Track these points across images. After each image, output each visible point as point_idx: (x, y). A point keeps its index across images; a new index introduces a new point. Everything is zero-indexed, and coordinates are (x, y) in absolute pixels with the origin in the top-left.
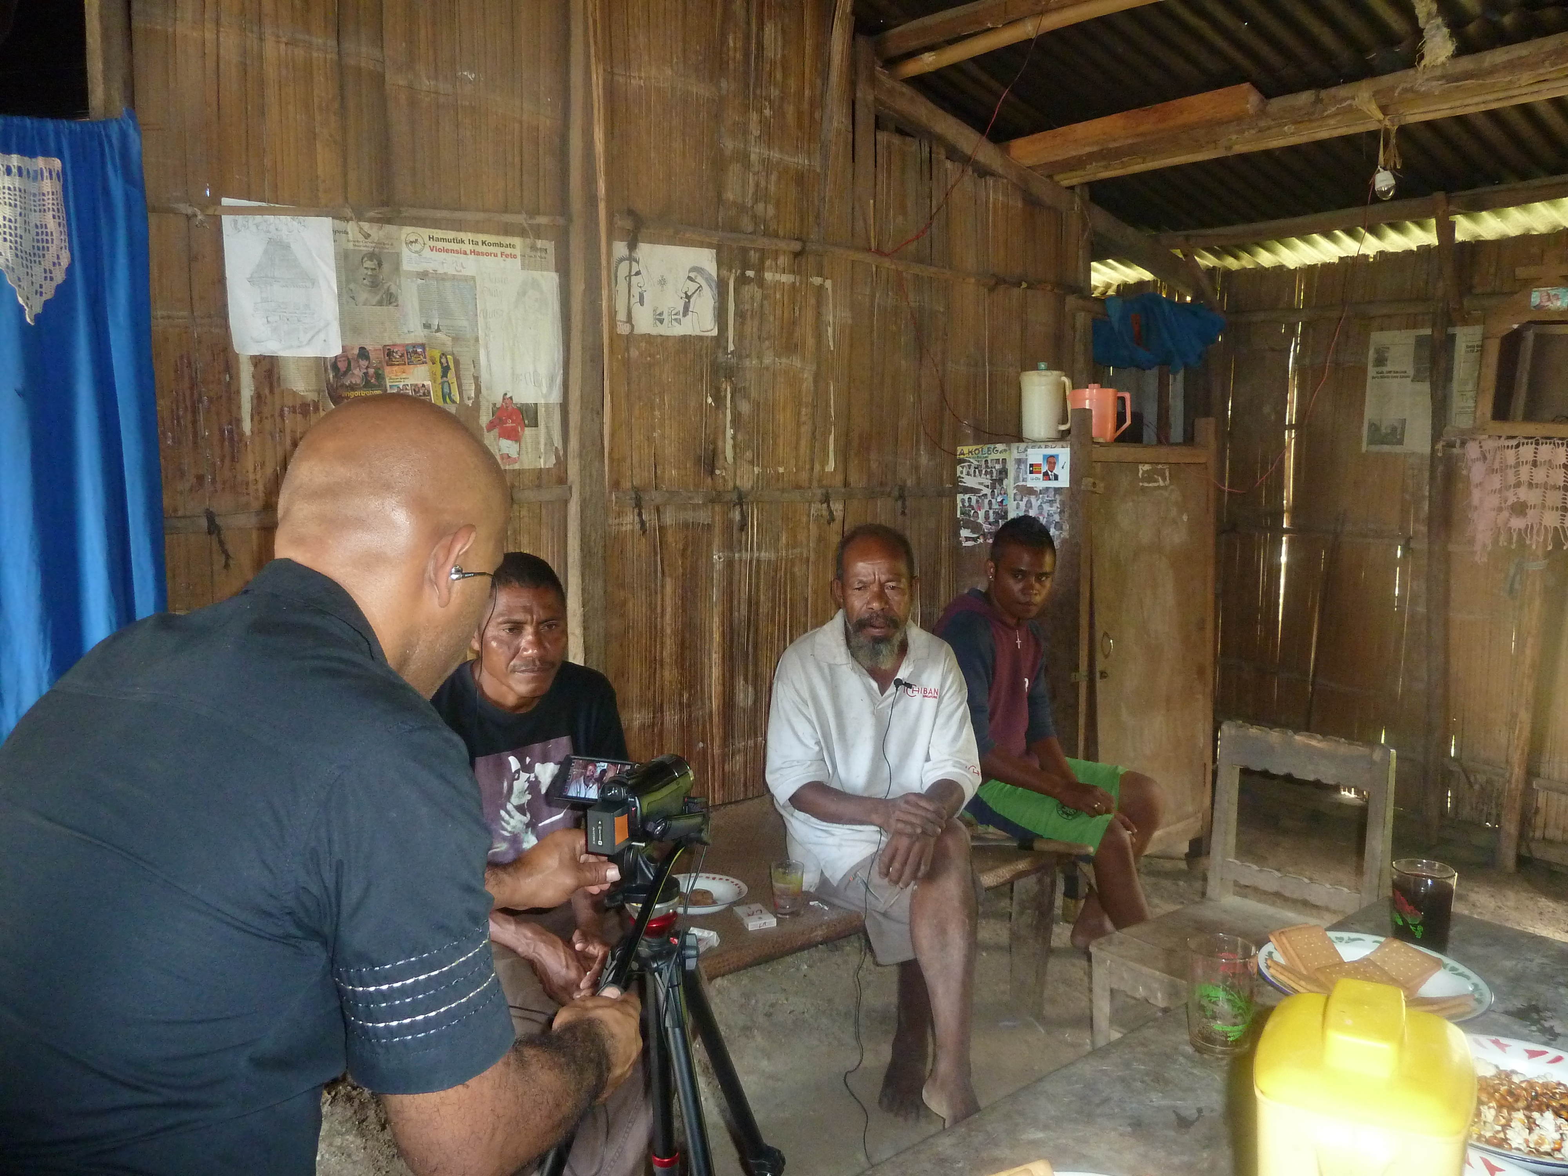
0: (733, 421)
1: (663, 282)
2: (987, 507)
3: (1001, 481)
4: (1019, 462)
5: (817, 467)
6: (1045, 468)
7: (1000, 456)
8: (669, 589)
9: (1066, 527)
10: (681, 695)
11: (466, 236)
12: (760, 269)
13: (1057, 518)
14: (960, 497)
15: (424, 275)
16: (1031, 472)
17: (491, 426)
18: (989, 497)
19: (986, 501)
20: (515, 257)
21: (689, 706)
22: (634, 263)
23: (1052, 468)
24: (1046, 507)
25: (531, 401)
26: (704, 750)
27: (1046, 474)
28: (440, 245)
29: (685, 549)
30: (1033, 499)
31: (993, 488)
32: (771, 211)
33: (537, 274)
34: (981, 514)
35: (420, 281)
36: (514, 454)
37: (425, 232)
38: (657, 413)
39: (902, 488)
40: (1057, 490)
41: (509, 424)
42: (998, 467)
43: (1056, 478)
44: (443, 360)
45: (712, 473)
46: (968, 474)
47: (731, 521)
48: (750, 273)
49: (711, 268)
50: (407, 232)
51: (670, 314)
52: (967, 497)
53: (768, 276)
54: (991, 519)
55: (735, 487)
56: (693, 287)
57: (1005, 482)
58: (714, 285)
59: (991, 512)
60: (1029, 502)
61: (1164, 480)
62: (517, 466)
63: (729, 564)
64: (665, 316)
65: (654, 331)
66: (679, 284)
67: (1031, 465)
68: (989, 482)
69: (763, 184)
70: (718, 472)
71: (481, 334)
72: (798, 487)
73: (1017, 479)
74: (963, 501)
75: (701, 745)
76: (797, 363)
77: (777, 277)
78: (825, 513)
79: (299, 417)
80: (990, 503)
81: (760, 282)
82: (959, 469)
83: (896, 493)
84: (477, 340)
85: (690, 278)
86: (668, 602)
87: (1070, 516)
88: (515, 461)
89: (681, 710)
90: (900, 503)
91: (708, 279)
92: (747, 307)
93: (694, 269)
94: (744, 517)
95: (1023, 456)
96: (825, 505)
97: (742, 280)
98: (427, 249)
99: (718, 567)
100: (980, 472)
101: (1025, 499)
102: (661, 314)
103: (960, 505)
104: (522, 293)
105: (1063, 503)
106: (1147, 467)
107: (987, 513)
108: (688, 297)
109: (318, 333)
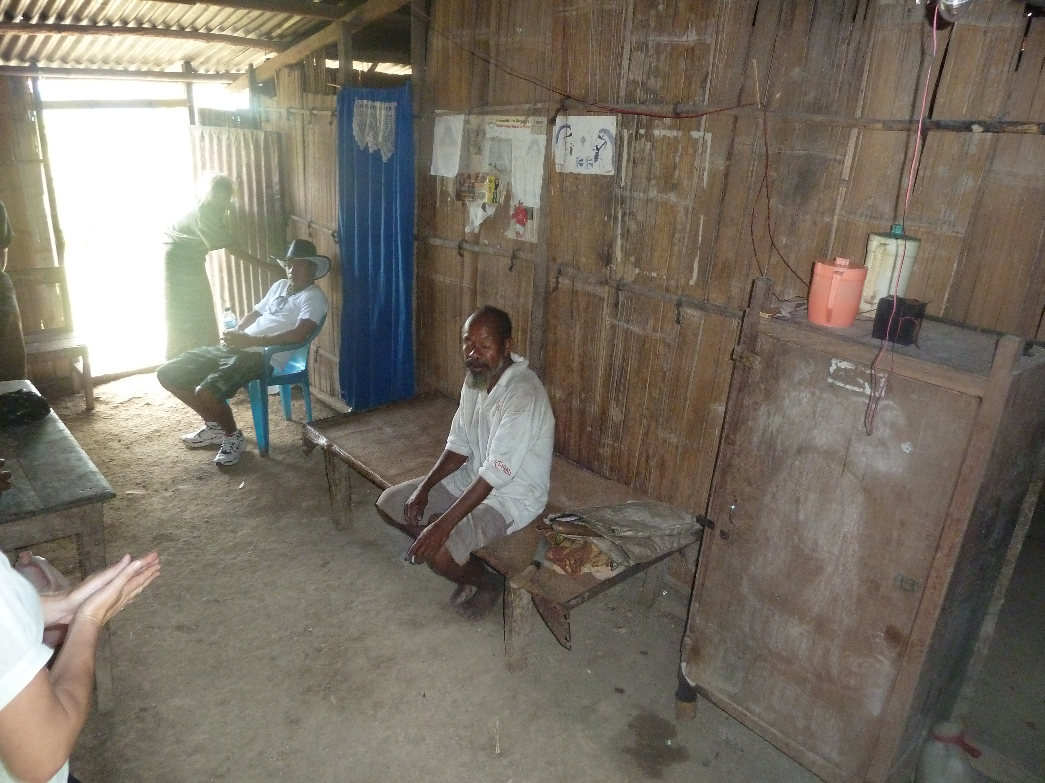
0: (622, 235)
1: (583, 140)
5: (684, 279)
8: (578, 329)
10: (581, 394)
11: (511, 118)
12: (649, 127)
15: (493, 139)
17: (514, 216)
20: (529, 127)
21: (584, 402)
22: (568, 129)
25: (531, 206)
26: (592, 433)
28: (502, 123)
29: (586, 309)
32: (660, 83)
33: (536, 136)
35: (490, 142)
36: (521, 233)
37: (495, 117)
38: (578, 222)
41: (521, 217)
44: (496, 181)
45: (607, 265)
48: (642, 131)
50: (487, 118)
53: (656, 132)
55: (622, 280)
56: (601, 142)
58: (614, 141)
62: (523, 239)
64: (584, 162)
65: (576, 171)
66: (593, 141)
69: (654, 64)
70: (611, 265)
71: (513, 169)
72: (666, 290)
75: (590, 428)
76: (673, 197)
77: (664, 133)
81: (649, 137)
84: (511, 171)
85: (599, 137)
86: (578, 336)
88: (522, 236)
89: (581, 402)
91: (610, 136)
92: (638, 155)
98: (495, 126)
102: (582, 160)
104: (530, 147)
106: (846, 365)
108: (598, 149)
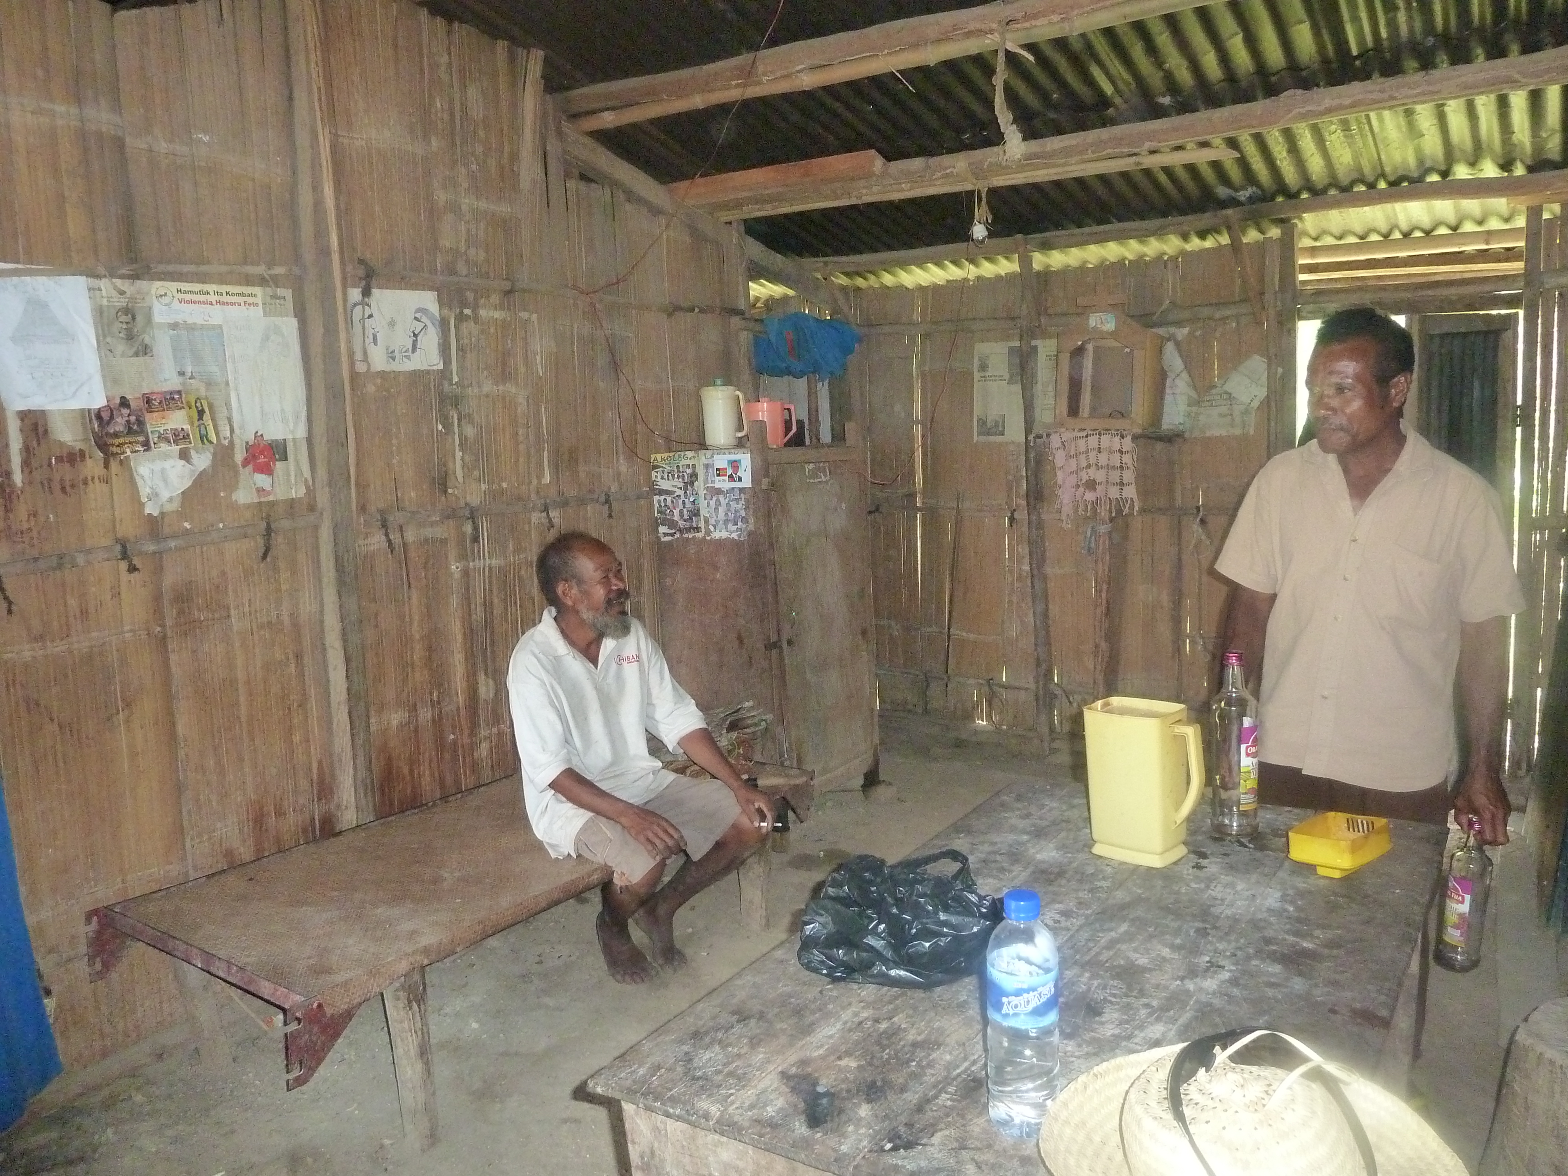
0: (461, 445)
1: (392, 324)
2: (681, 507)
3: (692, 483)
4: (707, 466)
5: (535, 482)
6: (730, 471)
7: (690, 463)
8: (415, 600)
9: (751, 520)
10: (431, 694)
11: (211, 288)
12: (475, 308)
13: (743, 513)
14: (656, 498)
15: (174, 326)
16: (718, 475)
17: (246, 462)
18: (683, 498)
19: (680, 502)
20: (257, 305)
21: (439, 703)
22: (367, 308)
23: (735, 472)
24: (733, 504)
25: (279, 436)
26: (455, 742)
27: (731, 477)
28: (188, 297)
29: (426, 563)
30: (721, 498)
31: (686, 489)
32: (482, 255)
33: (277, 320)
34: (676, 512)
35: (171, 332)
36: (268, 487)
37: (173, 286)
38: (394, 441)
39: (608, 496)
40: (742, 490)
41: (262, 459)
42: (688, 471)
43: (740, 479)
44: (198, 404)
45: (445, 492)
46: (662, 478)
47: (464, 535)
48: (467, 312)
49: (434, 307)
50: (157, 287)
51: (400, 352)
52: (662, 498)
53: (483, 313)
54: (686, 517)
55: (467, 504)
56: (419, 326)
57: (696, 484)
58: (437, 323)
59: (685, 510)
60: (718, 500)
61: (825, 476)
62: (271, 498)
63: (466, 573)
64: (396, 354)
65: (388, 369)
66: (407, 324)
67: (718, 469)
68: (681, 485)
69: (474, 231)
70: (450, 491)
71: (231, 378)
72: (519, 499)
73: (706, 481)
74: (659, 501)
75: (452, 737)
76: (510, 388)
77: (491, 313)
78: (545, 521)
79: (67, 465)
80: (684, 502)
81: (476, 318)
82: (654, 474)
83: (603, 500)
84: (227, 384)
85: (416, 318)
86: (415, 610)
87: (755, 511)
88: (269, 493)
89: (433, 706)
90: (607, 506)
91: (432, 318)
92: (466, 341)
93: (419, 310)
94: (476, 529)
95: (710, 462)
96: (544, 514)
97: (461, 318)
98: (176, 301)
99: (457, 576)
100: (673, 476)
101: (714, 499)
102: (393, 352)
103: (657, 505)
104: (266, 338)
105: (747, 500)
106: (812, 466)
107: (681, 511)
108: (415, 335)
109: (82, 385)
